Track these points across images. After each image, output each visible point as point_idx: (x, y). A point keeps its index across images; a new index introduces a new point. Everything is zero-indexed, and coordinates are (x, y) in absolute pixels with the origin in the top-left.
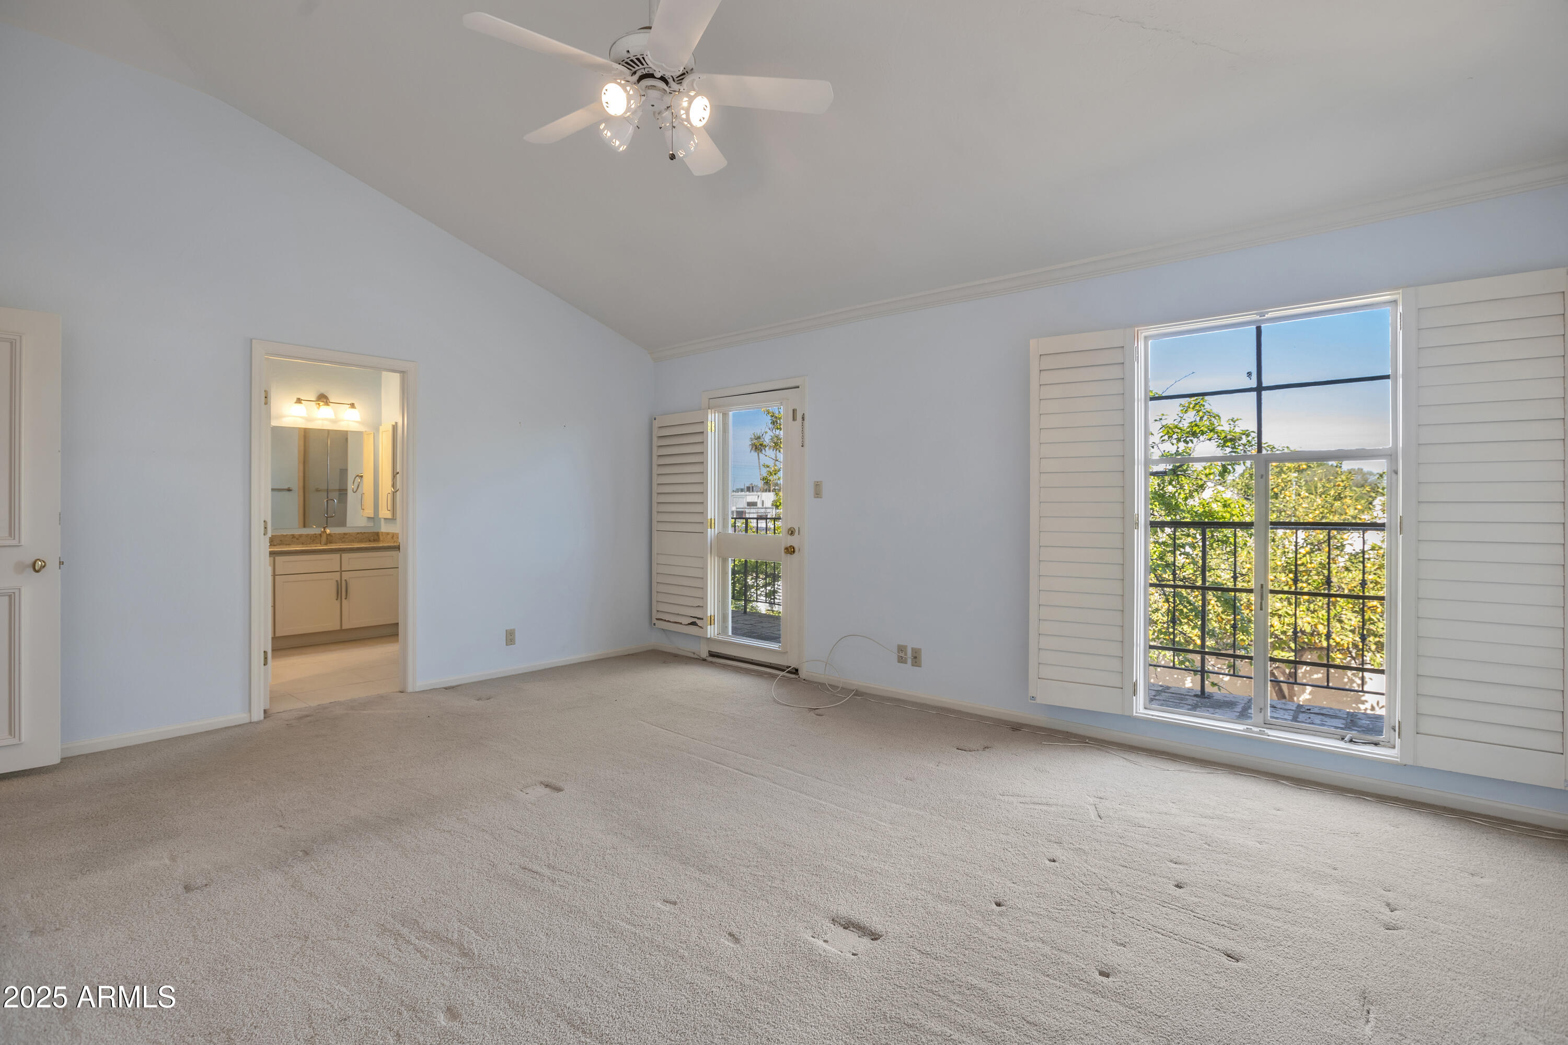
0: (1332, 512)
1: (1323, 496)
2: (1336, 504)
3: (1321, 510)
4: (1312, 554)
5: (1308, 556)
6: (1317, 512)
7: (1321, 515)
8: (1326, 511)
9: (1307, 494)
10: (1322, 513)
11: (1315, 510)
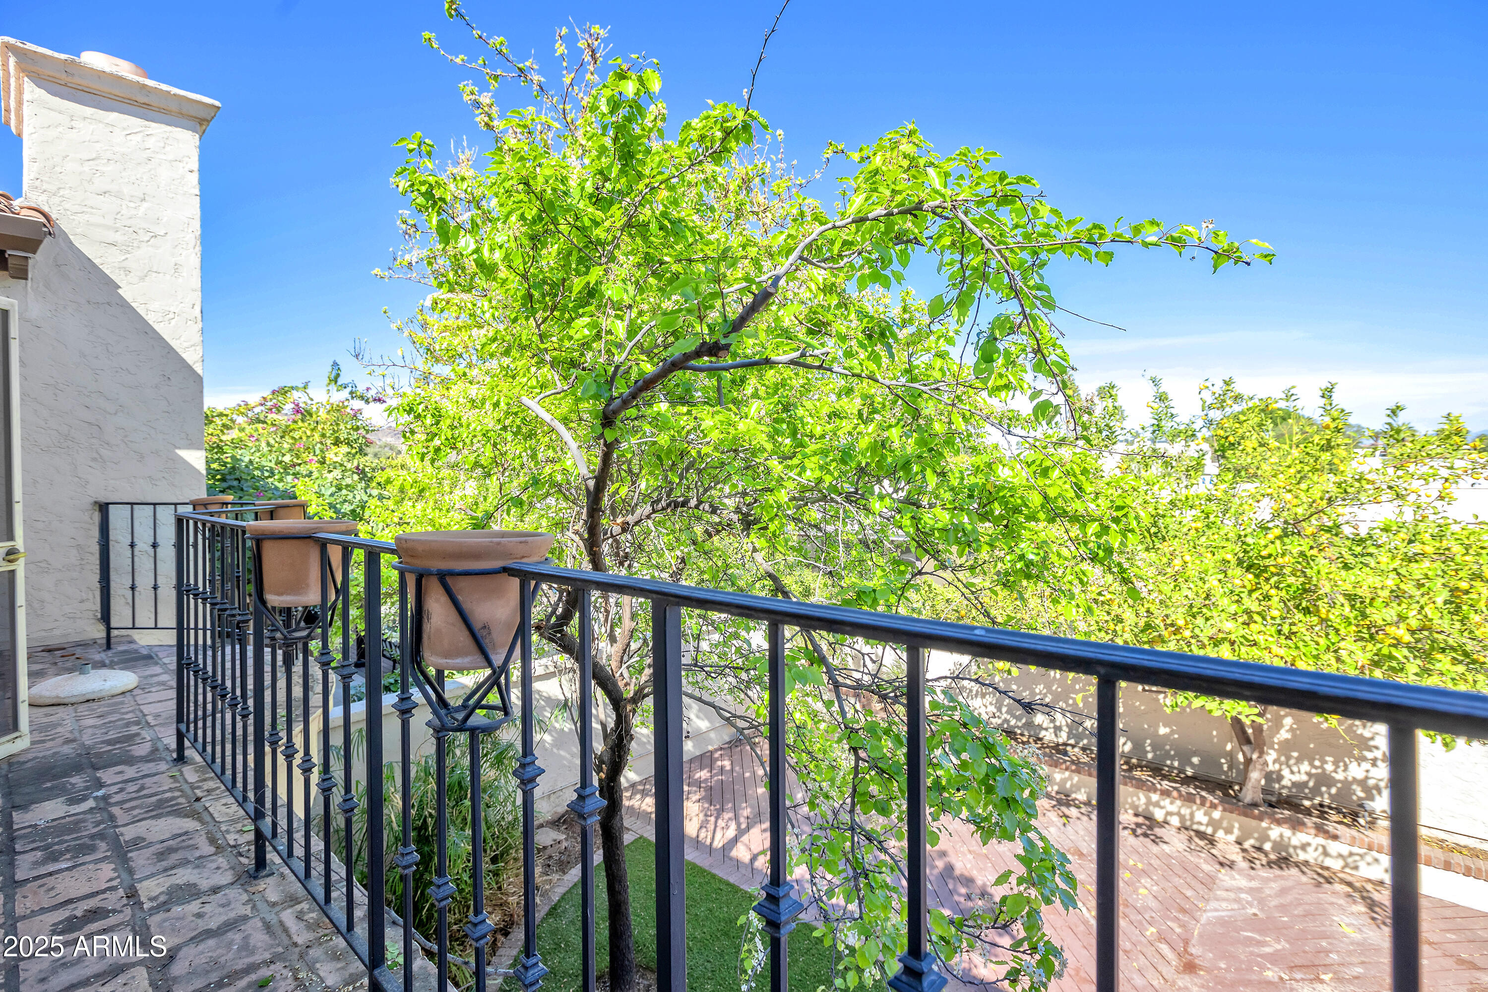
0: (1317, 470)
1: (1302, 446)
2: (1323, 457)
3: (1299, 467)
4: (1285, 539)
5: (1278, 542)
6: (1292, 471)
7: (1298, 476)
8: (1307, 468)
9: (1278, 444)
10: (1299, 472)
11: (1289, 467)
